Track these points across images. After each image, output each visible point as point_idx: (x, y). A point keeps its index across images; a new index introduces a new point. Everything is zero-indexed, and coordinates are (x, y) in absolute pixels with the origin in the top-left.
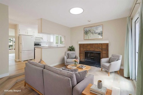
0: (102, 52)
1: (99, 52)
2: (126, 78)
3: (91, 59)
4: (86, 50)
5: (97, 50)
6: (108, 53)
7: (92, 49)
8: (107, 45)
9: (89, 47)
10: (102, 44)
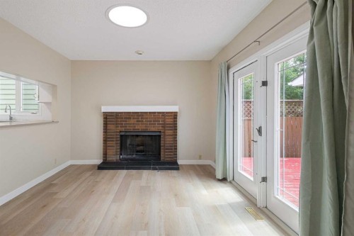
0: (164, 132)
1: (158, 134)
2: (219, 180)
3: (137, 152)
4: (123, 129)
5: (153, 129)
6: (176, 135)
7: (140, 127)
8: (174, 116)
9: (132, 121)
10: (164, 113)
